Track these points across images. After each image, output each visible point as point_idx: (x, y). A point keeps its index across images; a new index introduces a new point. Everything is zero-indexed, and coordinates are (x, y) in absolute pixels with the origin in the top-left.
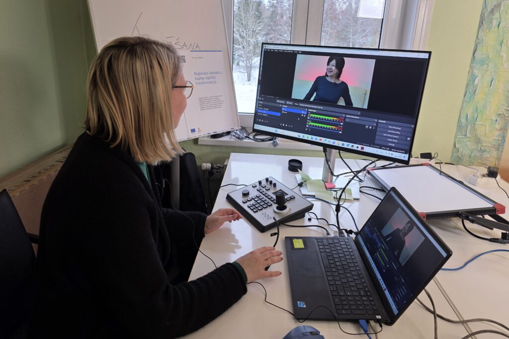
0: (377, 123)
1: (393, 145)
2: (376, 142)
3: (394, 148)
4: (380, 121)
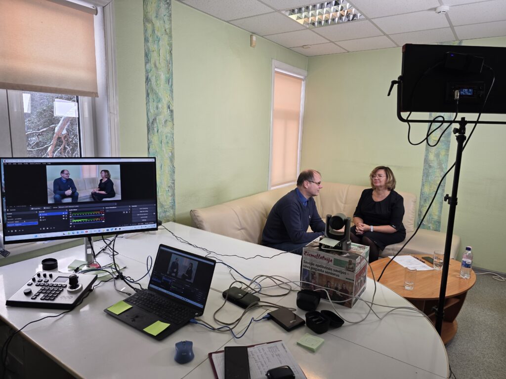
0: (131, 208)
1: (145, 220)
2: (133, 221)
3: (146, 222)
4: (132, 206)
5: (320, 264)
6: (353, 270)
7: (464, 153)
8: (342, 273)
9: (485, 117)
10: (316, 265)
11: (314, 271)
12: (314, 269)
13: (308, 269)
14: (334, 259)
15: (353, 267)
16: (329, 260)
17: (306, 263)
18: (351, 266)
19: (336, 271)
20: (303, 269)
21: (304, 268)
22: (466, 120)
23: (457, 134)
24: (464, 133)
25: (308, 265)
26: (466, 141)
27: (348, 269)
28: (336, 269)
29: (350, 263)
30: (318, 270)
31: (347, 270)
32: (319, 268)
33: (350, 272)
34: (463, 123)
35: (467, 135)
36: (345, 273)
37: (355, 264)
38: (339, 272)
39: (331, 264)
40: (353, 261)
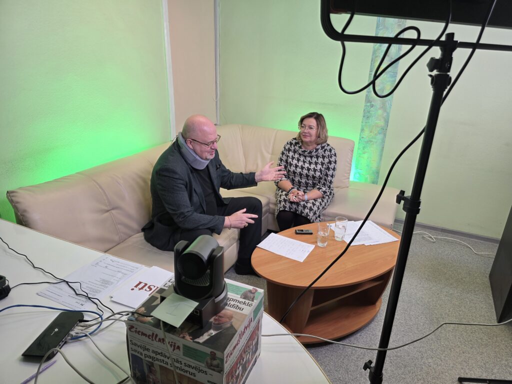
5: (160, 351)
6: (219, 369)
7: (443, 109)
8: (200, 371)
9: (493, 35)
10: (153, 352)
11: (150, 360)
12: (150, 357)
13: (139, 355)
14: (185, 346)
15: (218, 364)
16: (176, 347)
17: (136, 345)
18: (215, 362)
19: (190, 366)
20: (132, 355)
21: (134, 353)
22: (455, 39)
23: (435, 72)
24: (449, 70)
25: (139, 350)
26: (449, 87)
27: (210, 366)
28: (188, 363)
29: (213, 356)
30: (158, 360)
31: (209, 368)
32: (159, 357)
33: (215, 373)
34: (449, 45)
35: (453, 74)
36: (206, 373)
37: (222, 360)
38: (195, 368)
39: (179, 354)
40: (218, 354)
